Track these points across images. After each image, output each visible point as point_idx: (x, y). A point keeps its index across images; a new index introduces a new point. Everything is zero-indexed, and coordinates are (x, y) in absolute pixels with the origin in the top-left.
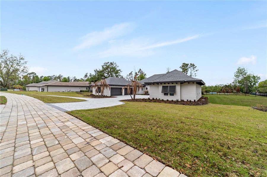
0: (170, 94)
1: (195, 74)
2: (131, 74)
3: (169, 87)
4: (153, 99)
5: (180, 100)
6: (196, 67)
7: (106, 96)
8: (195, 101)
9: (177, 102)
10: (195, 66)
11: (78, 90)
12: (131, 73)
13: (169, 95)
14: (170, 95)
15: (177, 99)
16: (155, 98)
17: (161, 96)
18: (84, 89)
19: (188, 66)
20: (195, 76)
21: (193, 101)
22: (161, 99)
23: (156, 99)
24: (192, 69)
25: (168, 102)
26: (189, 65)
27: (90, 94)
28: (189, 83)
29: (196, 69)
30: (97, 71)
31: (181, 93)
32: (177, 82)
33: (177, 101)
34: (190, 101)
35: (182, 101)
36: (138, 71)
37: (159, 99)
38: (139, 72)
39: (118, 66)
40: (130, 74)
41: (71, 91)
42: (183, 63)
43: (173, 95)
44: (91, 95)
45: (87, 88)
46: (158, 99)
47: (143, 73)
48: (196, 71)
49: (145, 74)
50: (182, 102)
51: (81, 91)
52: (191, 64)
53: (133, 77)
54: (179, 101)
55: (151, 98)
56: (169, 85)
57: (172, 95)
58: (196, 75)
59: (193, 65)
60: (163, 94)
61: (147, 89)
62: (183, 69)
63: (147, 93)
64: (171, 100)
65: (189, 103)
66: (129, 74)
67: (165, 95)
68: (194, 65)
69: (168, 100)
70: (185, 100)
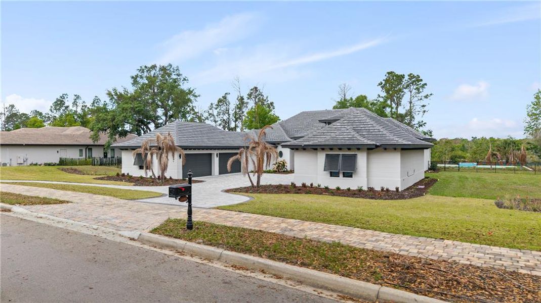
0: (344, 173)
1: (423, 106)
2: (223, 101)
3: (341, 157)
4: (304, 185)
5: (365, 188)
6: (426, 84)
7: (171, 178)
8: (397, 189)
9: (359, 193)
10: (422, 83)
11: (54, 156)
12: (225, 97)
13: (341, 175)
14: (344, 176)
15: (360, 186)
16: (308, 184)
17: (324, 180)
18: (73, 154)
19: (401, 80)
20: (421, 113)
21: (395, 190)
22: (323, 186)
23: (312, 185)
24: (414, 91)
25: (338, 192)
26: (407, 78)
27: (112, 171)
28: (385, 149)
29: (425, 92)
30: (116, 94)
31: (368, 172)
32: (359, 148)
33: (360, 190)
34: (388, 190)
35: (371, 189)
36: (248, 92)
37: (319, 186)
38: (250, 95)
39: (185, 79)
40: (220, 101)
41: (29, 162)
42: (388, 73)
43: (351, 176)
44: (118, 175)
45: (81, 151)
46: (315, 185)
47: (262, 101)
48: (426, 97)
49: (272, 103)
50: (371, 194)
51: (62, 162)
52: (411, 76)
53: (231, 112)
54: (364, 191)
55: (299, 184)
56: (341, 153)
57: (348, 175)
58: (425, 109)
59: (415, 80)
60: (327, 174)
61: (281, 154)
62: (387, 92)
63: (280, 169)
64: (346, 189)
65: (386, 194)
66: (216, 103)
67: (331, 176)
68: (418, 80)
69: (338, 189)
70: (378, 189)
